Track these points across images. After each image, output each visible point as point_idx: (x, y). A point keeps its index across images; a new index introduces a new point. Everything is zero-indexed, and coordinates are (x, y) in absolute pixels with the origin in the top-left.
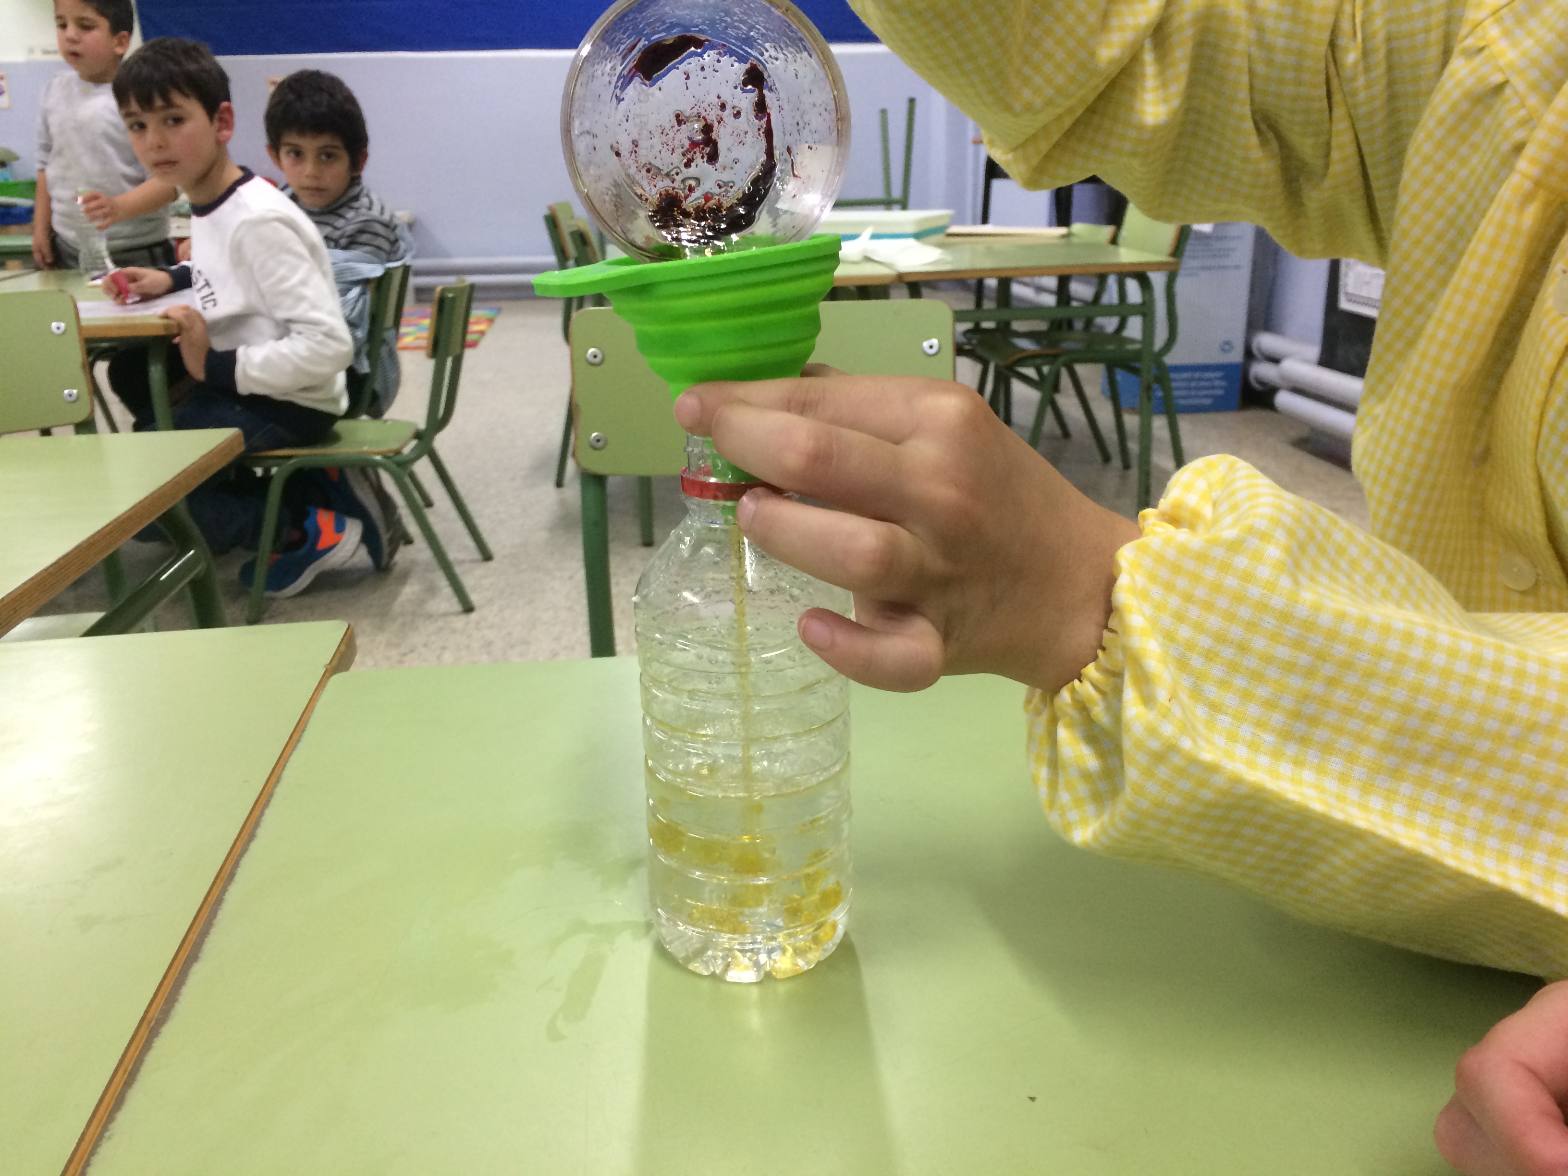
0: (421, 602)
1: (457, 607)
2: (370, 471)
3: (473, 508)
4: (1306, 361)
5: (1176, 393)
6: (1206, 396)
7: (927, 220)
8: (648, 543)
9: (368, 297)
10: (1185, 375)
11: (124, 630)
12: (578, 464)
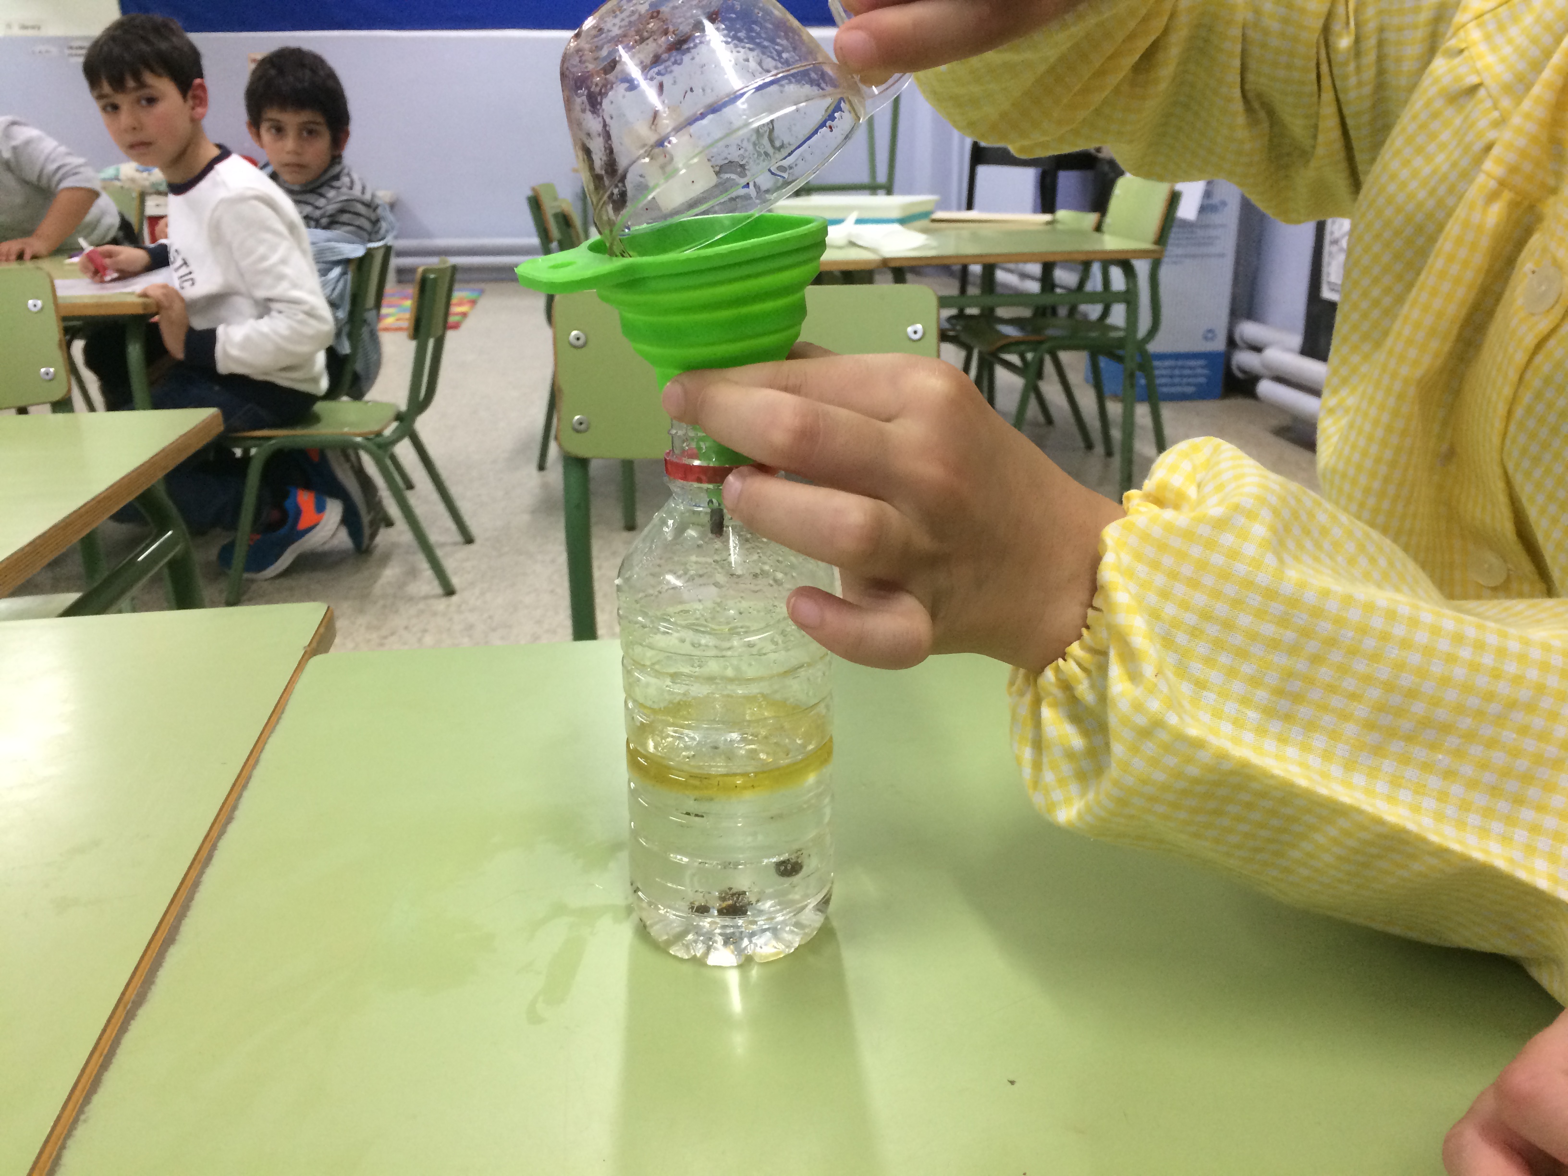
0: (402, 585)
1: (438, 590)
2: (351, 452)
3: (454, 491)
4: (1289, 350)
5: (1158, 381)
6: (1188, 384)
7: (913, 204)
8: (631, 526)
9: (349, 277)
10: (1167, 363)
11: (102, 610)
12: (560, 446)
